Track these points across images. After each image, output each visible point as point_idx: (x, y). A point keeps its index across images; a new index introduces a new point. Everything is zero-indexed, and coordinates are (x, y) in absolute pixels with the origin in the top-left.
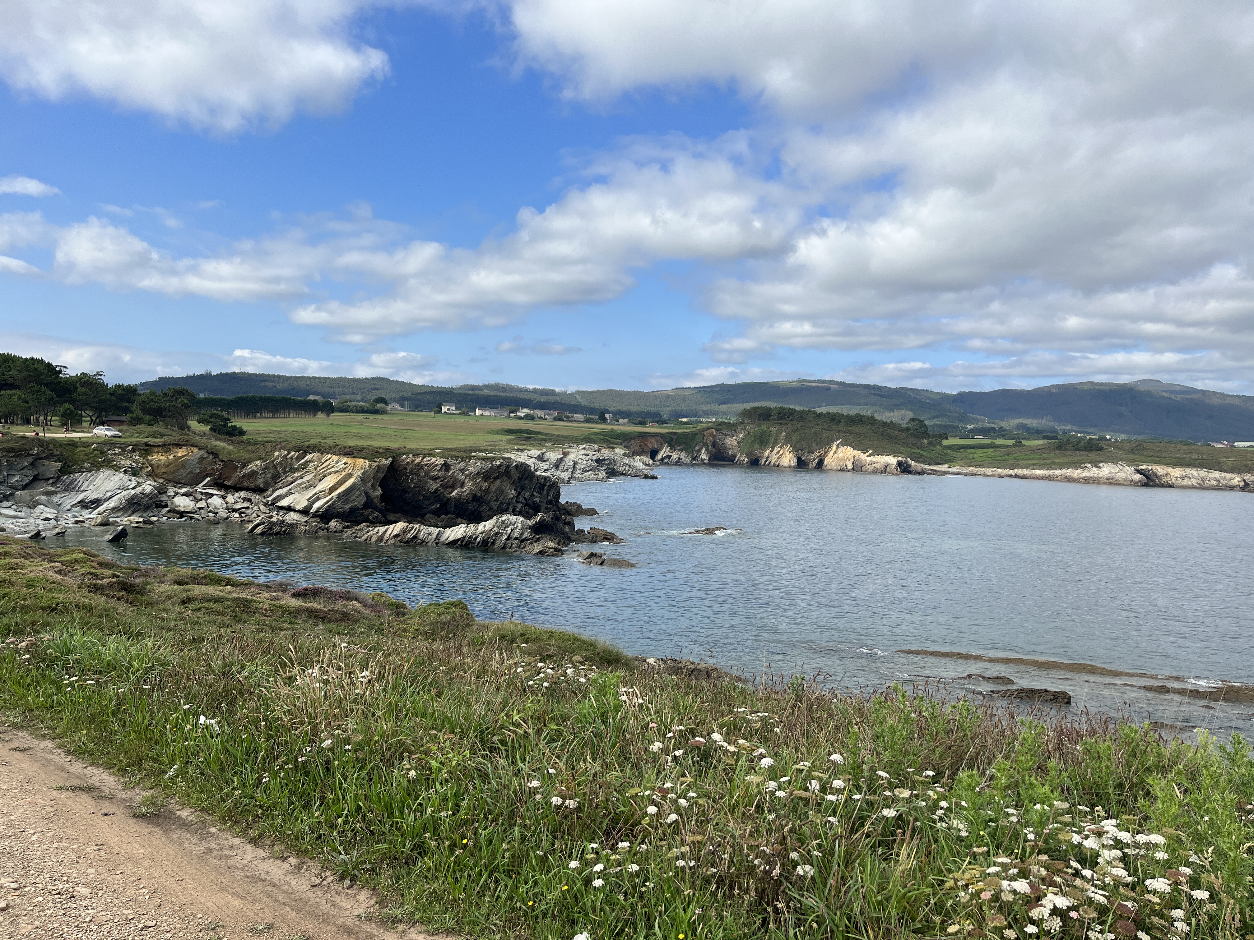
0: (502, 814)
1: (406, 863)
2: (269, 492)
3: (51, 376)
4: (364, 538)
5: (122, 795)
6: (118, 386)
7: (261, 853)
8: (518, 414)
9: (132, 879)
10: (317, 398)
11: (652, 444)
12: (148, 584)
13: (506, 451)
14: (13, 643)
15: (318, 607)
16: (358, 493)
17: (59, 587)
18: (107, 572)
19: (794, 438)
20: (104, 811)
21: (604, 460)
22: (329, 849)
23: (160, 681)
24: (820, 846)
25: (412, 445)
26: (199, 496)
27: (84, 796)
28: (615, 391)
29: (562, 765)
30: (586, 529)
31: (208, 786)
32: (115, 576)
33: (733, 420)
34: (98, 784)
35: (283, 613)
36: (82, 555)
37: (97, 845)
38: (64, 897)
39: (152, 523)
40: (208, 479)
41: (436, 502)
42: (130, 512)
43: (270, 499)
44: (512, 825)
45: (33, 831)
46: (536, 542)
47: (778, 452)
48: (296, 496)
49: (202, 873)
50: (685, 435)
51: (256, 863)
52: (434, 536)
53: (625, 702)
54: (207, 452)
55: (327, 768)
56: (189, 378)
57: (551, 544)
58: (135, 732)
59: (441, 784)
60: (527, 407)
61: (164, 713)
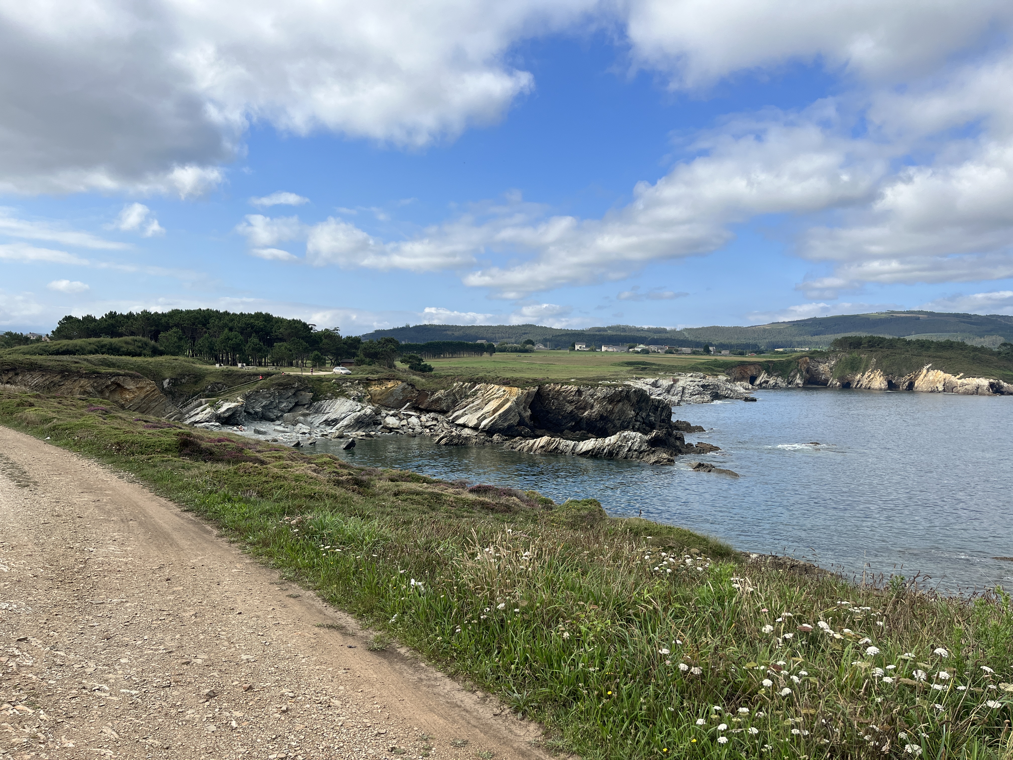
0: (638, 674)
1: (564, 705)
2: (450, 413)
3: (306, 332)
4: (518, 448)
5: (360, 633)
6: (349, 338)
7: (457, 686)
8: (636, 349)
9: (369, 696)
10: (483, 341)
11: (752, 371)
12: (372, 480)
13: (626, 379)
14: (287, 520)
15: (489, 501)
16: (513, 414)
17: (316, 481)
18: (345, 471)
19: (884, 364)
20: (349, 644)
21: (709, 385)
22: (506, 688)
23: (384, 552)
24: (927, 728)
25: (553, 376)
26: (402, 417)
27: (335, 633)
28: (718, 327)
29: (687, 638)
30: (694, 443)
31: (419, 631)
32: (350, 474)
33: (825, 349)
34: (344, 624)
35: (464, 504)
36: (328, 459)
37: (345, 669)
38: (324, 706)
39: (371, 436)
40: (408, 404)
41: (572, 420)
42: (357, 428)
43: (451, 418)
44: (647, 684)
45: (302, 656)
46: (652, 453)
47: (869, 377)
48: (469, 416)
49: (417, 697)
50: (781, 363)
51: (453, 692)
52: (571, 448)
53: (739, 588)
54: (408, 384)
55: (502, 625)
56: (394, 330)
57: (665, 455)
58: (368, 588)
59: (589, 645)
60: (643, 344)
61: (387, 575)
